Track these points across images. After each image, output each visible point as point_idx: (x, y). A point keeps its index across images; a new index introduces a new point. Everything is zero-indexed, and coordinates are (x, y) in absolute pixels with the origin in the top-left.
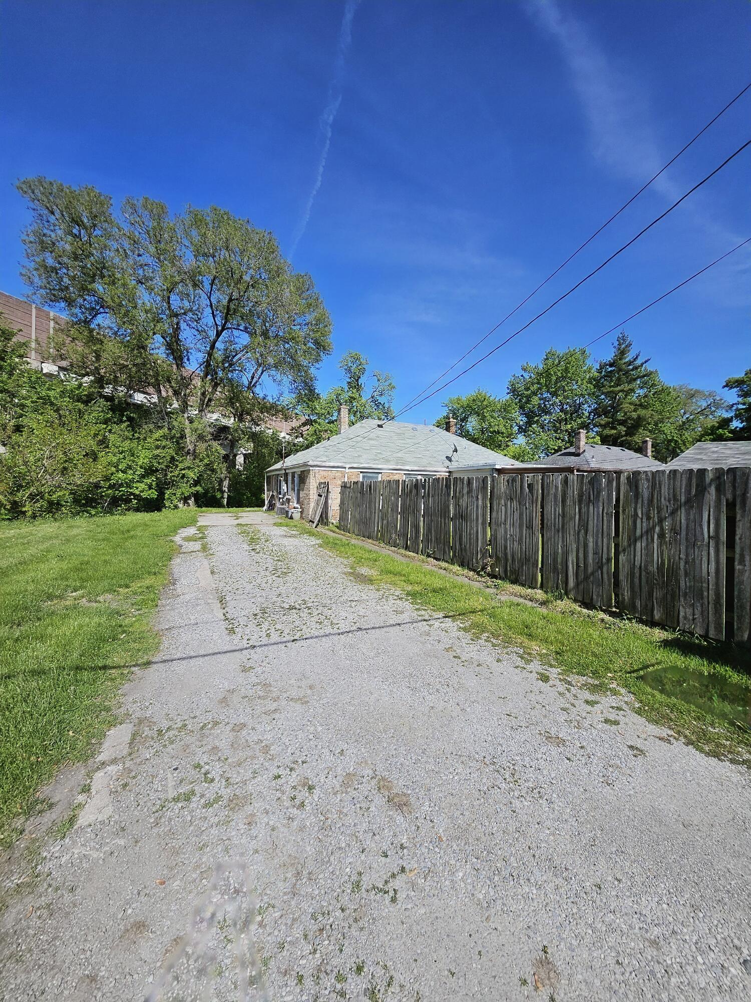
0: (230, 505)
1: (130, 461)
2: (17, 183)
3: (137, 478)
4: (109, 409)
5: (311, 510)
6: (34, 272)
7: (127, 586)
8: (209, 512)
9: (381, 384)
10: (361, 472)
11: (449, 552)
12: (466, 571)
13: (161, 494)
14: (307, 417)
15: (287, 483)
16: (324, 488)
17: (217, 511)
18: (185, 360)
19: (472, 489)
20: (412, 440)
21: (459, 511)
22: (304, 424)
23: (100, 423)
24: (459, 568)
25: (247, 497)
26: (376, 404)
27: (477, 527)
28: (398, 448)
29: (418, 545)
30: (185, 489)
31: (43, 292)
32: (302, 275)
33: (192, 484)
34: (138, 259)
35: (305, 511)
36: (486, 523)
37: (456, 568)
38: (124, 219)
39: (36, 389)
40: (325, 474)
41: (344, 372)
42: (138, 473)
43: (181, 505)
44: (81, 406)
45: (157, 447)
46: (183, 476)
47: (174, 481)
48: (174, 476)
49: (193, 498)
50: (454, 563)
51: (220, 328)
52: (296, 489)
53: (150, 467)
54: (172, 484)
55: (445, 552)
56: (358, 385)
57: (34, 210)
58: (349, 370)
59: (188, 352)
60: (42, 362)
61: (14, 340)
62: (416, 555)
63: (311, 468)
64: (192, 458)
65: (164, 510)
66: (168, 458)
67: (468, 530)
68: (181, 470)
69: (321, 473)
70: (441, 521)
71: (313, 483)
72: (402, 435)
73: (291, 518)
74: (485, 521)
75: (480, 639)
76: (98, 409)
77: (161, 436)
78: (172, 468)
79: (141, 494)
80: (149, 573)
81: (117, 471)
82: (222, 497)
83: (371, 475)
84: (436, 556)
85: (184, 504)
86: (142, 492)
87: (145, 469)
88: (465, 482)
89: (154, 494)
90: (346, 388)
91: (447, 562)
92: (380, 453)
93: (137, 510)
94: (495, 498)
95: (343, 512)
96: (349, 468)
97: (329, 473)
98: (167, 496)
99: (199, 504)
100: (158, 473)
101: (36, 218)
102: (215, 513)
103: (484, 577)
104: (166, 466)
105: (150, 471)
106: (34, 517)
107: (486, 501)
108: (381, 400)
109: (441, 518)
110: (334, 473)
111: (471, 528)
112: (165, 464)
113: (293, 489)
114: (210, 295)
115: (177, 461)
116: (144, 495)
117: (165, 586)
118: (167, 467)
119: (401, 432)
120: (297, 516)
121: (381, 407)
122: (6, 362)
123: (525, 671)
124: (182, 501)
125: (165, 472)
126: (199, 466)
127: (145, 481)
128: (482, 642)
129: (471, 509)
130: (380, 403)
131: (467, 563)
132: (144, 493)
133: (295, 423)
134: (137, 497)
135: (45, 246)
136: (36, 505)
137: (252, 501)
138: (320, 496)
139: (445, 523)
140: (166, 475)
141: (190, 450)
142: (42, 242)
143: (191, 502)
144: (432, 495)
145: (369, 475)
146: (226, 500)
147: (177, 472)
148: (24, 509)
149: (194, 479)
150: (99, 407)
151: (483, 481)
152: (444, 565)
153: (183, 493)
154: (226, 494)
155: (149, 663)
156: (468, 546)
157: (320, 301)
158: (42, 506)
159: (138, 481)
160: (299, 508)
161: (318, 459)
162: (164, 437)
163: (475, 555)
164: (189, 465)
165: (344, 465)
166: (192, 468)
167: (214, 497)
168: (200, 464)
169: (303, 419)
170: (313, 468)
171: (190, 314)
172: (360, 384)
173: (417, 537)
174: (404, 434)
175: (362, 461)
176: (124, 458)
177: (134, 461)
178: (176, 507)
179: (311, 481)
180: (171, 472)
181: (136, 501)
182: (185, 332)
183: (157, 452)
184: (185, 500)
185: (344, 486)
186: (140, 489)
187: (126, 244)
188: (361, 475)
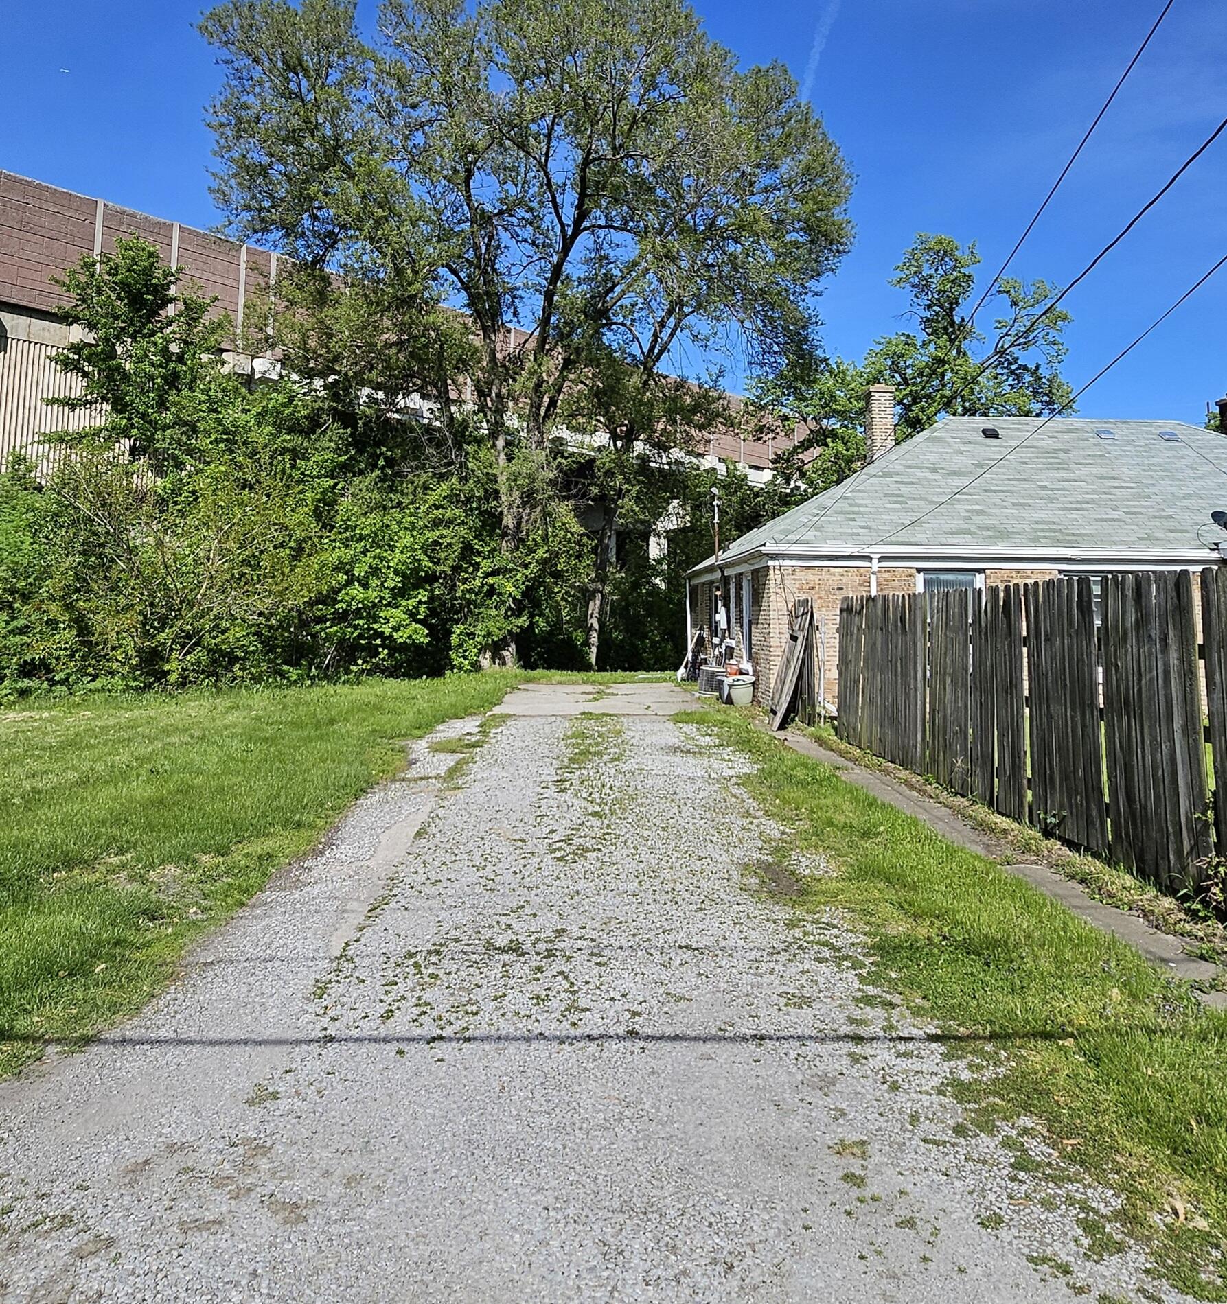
0: (605, 663)
1: (374, 558)
2: (201, 21)
3: (387, 595)
4: (350, 444)
5: (773, 681)
6: (233, 182)
7: (222, 851)
8: (544, 681)
9: (1023, 312)
10: (919, 570)
11: (1103, 824)
12: (1152, 892)
13: (440, 634)
14: (813, 425)
15: (726, 606)
16: (803, 614)
17: (563, 679)
18: (508, 316)
19: (1148, 614)
20: (1093, 469)
21: (1118, 686)
22: (806, 445)
23: (326, 477)
24: (1129, 880)
25: (653, 643)
26: (1012, 372)
27: (1172, 740)
28: (1043, 493)
29: (1022, 797)
30: (493, 623)
31: (247, 216)
32: (763, 68)
33: (510, 608)
34: (414, 114)
35: (763, 682)
36: (1196, 732)
37: (1123, 881)
38: (384, 40)
39: (219, 413)
40: (810, 576)
41: (908, 292)
42: (390, 584)
43: (485, 661)
44: (298, 441)
45: (436, 523)
46: (492, 591)
47: (469, 602)
48: (470, 591)
49: (513, 645)
50: (1117, 863)
51: (569, 231)
52: (745, 621)
53: (415, 571)
54: (468, 610)
55: (1090, 823)
56: (952, 323)
57: (227, 62)
58: (923, 286)
59: (514, 297)
60: (254, 357)
61: (205, 319)
62: (1015, 825)
63: (771, 563)
64: (512, 545)
65: (448, 673)
66: (457, 547)
67: (1148, 752)
68: (487, 575)
69: (800, 575)
70: (1072, 717)
71: (777, 604)
72: (1062, 455)
73: (729, 701)
74: (1193, 724)
75: (991, 1130)
76: (328, 444)
77: (445, 498)
78: (466, 572)
79: (395, 635)
80: (286, 823)
81: (349, 583)
82: (586, 643)
83: (951, 577)
84: (1069, 835)
85: (493, 659)
86: (396, 629)
87: (404, 575)
88: (1129, 593)
89: (421, 635)
90: (921, 336)
91: (1096, 855)
92: (980, 513)
93: (392, 673)
94: (1215, 648)
95: (846, 687)
96: (882, 559)
97: (824, 576)
98: (454, 640)
99: (527, 662)
100: (437, 585)
101: (232, 77)
102: (560, 683)
103: (1205, 919)
104: (454, 568)
105: (414, 579)
106: (183, 683)
107: (1189, 655)
108: (1027, 358)
109: (1073, 710)
110: (835, 574)
111: (1156, 746)
112: (450, 562)
113: (740, 620)
114: (546, 160)
115: (479, 553)
116: (401, 637)
117: (300, 857)
118: (456, 569)
119: (1060, 446)
120: (742, 695)
121: (1028, 378)
122: (185, 364)
123: (1063, 1280)
124: (488, 654)
125: (450, 581)
126: (526, 566)
127: (404, 603)
128: (986, 1143)
129: (1151, 680)
130: (1025, 368)
131: (1153, 867)
132: (400, 633)
133: (783, 444)
134: (388, 641)
135: (243, 127)
136: (188, 658)
137: (663, 652)
138: (794, 638)
139: (1084, 727)
140: (453, 588)
141: (507, 527)
142: (239, 120)
143: (509, 653)
144: (1046, 635)
145: (943, 577)
146: (594, 649)
147: (477, 583)
148: (167, 667)
149: (514, 598)
150: (330, 440)
151: (1177, 585)
152: (1092, 865)
153: (489, 634)
154: (595, 634)
155: (87, 1041)
156: (1151, 806)
157: (812, 122)
158: (199, 662)
159: (389, 604)
160: (751, 673)
161: (792, 537)
162: (453, 498)
163: (1172, 838)
164: (503, 563)
165: (868, 551)
166: (511, 570)
167: (569, 642)
168: (528, 559)
169: (801, 432)
170: (777, 563)
171: (521, 212)
172: (957, 320)
173: (1017, 768)
174: (1066, 451)
175: (921, 537)
176: (365, 553)
177: (382, 559)
178: (476, 667)
179: (773, 597)
180: (465, 581)
181: (386, 651)
182: (506, 252)
183: (432, 536)
184: (496, 649)
185: (848, 610)
186: (393, 622)
187: (390, 88)
188: (920, 577)
